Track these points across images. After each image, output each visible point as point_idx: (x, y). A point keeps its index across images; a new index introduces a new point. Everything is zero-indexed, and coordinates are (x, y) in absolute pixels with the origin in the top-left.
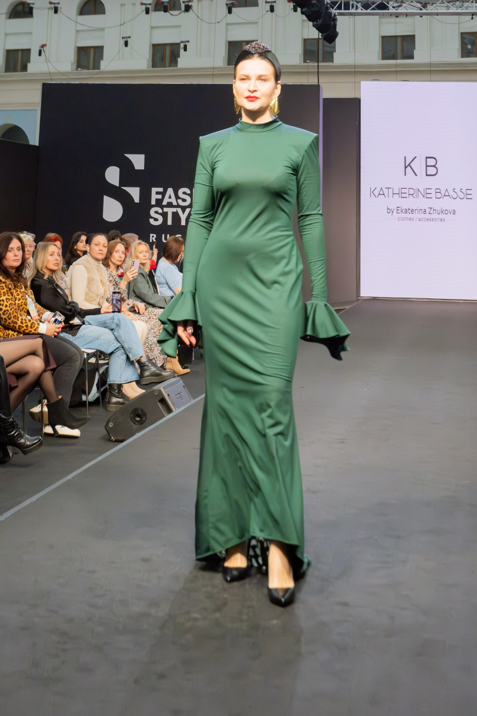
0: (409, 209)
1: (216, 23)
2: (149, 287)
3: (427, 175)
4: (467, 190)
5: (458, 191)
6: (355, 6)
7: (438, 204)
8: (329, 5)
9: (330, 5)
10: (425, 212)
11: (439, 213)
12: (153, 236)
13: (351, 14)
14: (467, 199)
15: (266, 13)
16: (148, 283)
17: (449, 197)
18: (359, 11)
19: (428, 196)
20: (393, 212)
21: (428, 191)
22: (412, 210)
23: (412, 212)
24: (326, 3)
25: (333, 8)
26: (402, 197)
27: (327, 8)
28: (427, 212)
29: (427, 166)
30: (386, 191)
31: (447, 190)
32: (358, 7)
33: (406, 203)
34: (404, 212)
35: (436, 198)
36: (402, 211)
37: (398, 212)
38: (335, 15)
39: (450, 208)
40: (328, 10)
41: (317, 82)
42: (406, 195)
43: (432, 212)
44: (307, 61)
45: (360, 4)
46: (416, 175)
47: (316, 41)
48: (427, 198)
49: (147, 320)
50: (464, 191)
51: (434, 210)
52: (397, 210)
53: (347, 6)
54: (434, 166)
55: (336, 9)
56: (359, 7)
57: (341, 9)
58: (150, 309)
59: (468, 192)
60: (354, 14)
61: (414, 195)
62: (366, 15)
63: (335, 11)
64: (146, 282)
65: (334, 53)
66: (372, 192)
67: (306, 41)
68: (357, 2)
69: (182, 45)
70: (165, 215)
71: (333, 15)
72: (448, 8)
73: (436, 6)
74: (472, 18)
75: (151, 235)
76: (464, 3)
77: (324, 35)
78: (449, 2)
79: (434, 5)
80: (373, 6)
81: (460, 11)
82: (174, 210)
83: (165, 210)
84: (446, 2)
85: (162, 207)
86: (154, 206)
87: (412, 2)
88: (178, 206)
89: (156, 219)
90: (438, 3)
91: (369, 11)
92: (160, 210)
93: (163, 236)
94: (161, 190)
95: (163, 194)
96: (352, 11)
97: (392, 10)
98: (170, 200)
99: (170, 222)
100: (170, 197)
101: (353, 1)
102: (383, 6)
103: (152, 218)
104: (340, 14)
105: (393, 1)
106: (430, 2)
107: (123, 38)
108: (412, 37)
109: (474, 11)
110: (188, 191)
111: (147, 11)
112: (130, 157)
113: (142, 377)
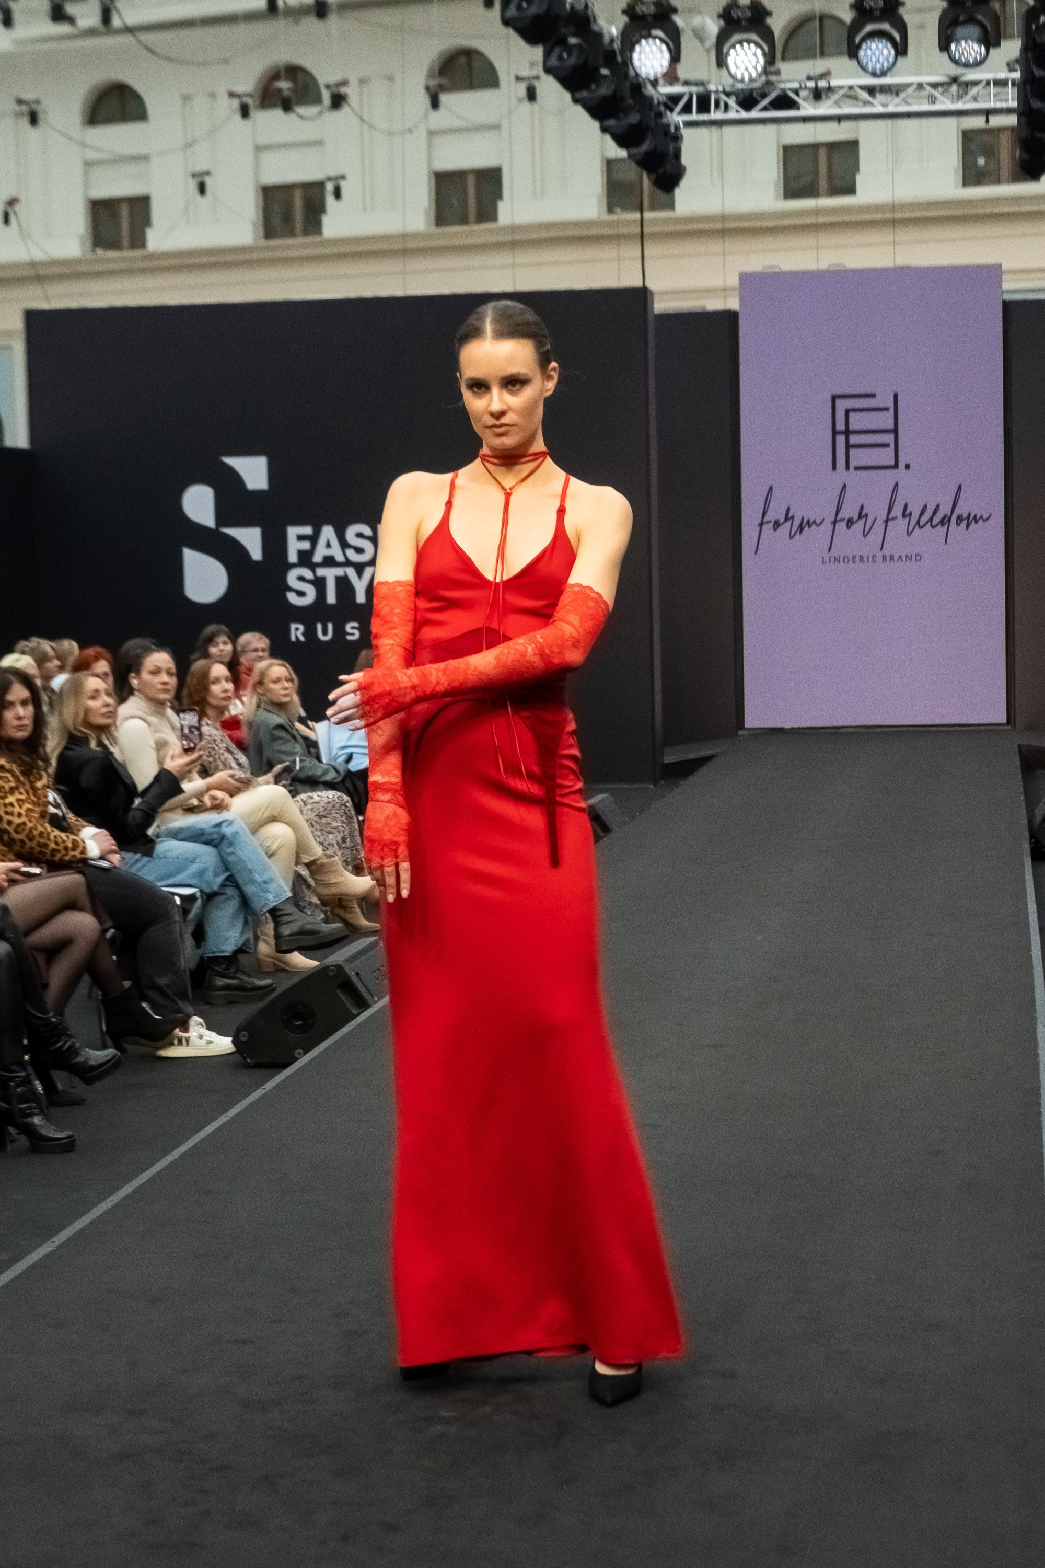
1: (403, 133)
6: (722, 104)
9: (664, 104)
12: (297, 629)
13: (713, 123)
15: (518, 105)
18: (732, 115)
32: (730, 105)
40: (661, 117)
53: (704, 104)
55: (679, 113)
56: (732, 107)
57: (691, 113)
60: (718, 123)
62: (748, 124)
63: (679, 117)
68: (728, 94)
69: (330, 187)
70: (319, 584)
71: (672, 129)
72: (933, 100)
73: (907, 96)
74: (987, 121)
75: (293, 626)
76: (969, 88)
77: (654, 177)
78: (935, 86)
79: (903, 95)
80: (765, 102)
81: (960, 106)
82: (340, 571)
83: (320, 572)
84: (929, 88)
85: (313, 567)
86: (294, 566)
87: (851, 88)
88: (348, 563)
89: (301, 594)
90: (910, 91)
91: (754, 114)
92: (308, 574)
93: (319, 627)
94: (308, 530)
95: (313, 539)
96: (715, 115)
97: (808, 109)
98: (328, 552)
99: (331, 598)
100: (328, 545)
101: (717, 92)
102: (784, 102)
103: (291, 590)
104: (688, 124)
105: (810, 89)
106: (893, 89)
107: (194, 175)
108: (853, 145)
109: (992, 104)
110: (367, 531)
111: (245, 112)
112: (234, 462)
113: (277, 936)
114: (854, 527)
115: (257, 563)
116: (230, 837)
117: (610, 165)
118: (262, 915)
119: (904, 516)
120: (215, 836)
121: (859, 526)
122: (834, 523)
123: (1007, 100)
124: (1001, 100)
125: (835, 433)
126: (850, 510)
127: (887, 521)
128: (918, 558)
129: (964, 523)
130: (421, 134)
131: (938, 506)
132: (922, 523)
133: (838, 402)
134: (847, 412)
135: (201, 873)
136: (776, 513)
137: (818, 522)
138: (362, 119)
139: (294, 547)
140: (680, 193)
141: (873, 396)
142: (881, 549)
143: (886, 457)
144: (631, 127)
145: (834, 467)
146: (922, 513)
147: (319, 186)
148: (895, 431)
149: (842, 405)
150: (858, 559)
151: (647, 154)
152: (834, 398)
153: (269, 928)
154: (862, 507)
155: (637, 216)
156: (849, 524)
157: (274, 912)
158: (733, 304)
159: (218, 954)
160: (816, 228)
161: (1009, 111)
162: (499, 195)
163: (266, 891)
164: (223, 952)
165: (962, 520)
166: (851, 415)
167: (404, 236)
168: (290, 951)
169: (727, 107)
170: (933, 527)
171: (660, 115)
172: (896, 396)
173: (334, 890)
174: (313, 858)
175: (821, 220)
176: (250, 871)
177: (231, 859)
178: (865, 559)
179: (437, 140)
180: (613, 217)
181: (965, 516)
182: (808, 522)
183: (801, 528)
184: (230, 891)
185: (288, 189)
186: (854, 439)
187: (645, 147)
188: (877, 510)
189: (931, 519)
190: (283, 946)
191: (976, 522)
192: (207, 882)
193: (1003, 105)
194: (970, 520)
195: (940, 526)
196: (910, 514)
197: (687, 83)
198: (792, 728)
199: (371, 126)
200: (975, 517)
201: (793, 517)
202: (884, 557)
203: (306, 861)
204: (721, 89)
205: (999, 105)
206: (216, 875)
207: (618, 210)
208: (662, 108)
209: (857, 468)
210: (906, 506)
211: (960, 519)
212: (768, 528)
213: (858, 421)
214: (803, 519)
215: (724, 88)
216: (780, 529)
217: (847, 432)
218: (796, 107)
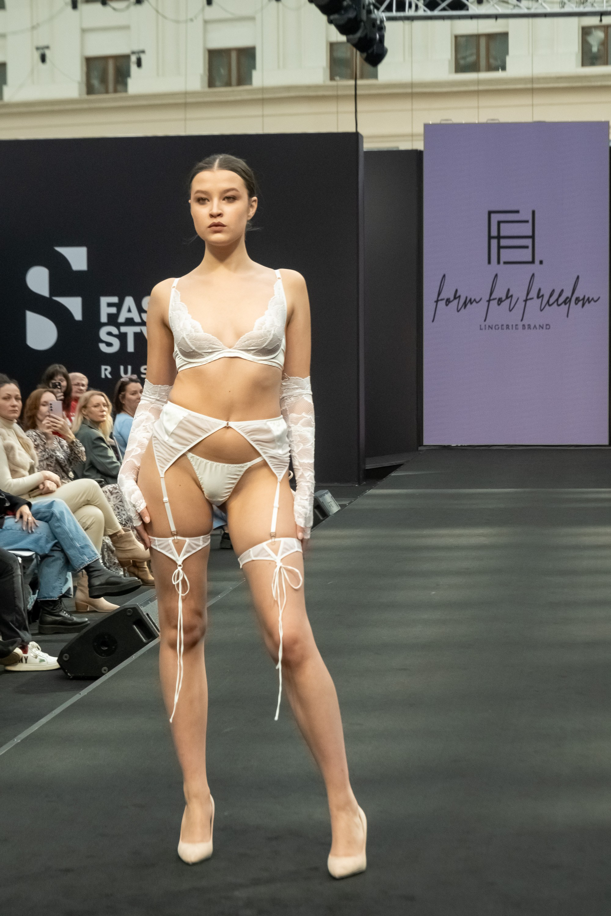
1: (186, 21)
6: (414, 5)
9: (374, 5)
12: (106, 370)
13: (407, 18)
18: (421, 12)
25: (378, 9)
38: (382, 21)
40: (371, 13)
41: (354, 126)
53: (401, 5)
55: (383, 11)
56: (421, 6)
57: (391, 11)
60: (411, 18)
62: (432, 19)
63: (383, 14)
69: (134, 58)
70: (122, 337)
71: (378, 22)
72: (562, 4)
74: (601, 20)
75: (103, 367)
77: (365, 55)
79: (541, 1)
80: (444, 5)
81: (581, 9)
82: (137, 329)
83: (123, 329)
85: (118, 326)
86: (105, 324)
89: (109, 344)
91: (436, 13)
92: (115, 331)
93: (122, 368)
94: (115, 300)
95: (119, 306)
96: (409, 12)
97: (474, 9)
98: (129, 315)
99: (131, 348)
100: (129, 311)
102: (458, 4)
103: (103, 342)
104: (390, 19)
107: (38, 49)
108: (505, 36)
109: (604, 9)
111: (75, 4)
112: (64, 251)
113: (90, 586)
114: (503, 304)
115: (79, 321)
116: (58, 515)
117: (332, 46)
118: (79, 572)
119: (538, 297)
120: (47, 514)
121: (506, 303)
122: (489, 301)
125: (490, 238)
126: (499, 293)
127: (526, 301)
128: (548, 327)
129: (581, 303)
130: (199, 23)
131: (562, 291)
132: (551, 302)
133: (493, 215)
134: (499, 223)
135: (37, 541)
136: (448, 293)
137: (477, 300)
138: (157, 11)
139: (105, 312)
140: (382, 67)
141: (517, 212)
142: (522, 320)
143: (526, 255)
144: (350, 20)
145: (489, 262)
146: (551, 296)
147: (127, 57)
148: (533, 237)
149: (495, 218)
150: (505, 327)
151: (360, 39)
152: (490, 213)
153: (85, 581)
154: (509, 290)
155: (352, 82)
156: (499, 302)
157: (88, 569)
158: (419, 145)
159: (48, 599)
160: (478, 93)
162: (253, 66)
163: (83, 554)
164: (51, 597)
165: (579, 301)
166: (502, 225)
167: (186, 94)
168: (99, 597)
169: (417, 7)
170: (559, 305)
171: (369, 12)
172: (533, 212)
173: (129, 555)
174: (115, 532)
175: (481, 88)
176: (72, 539)
177: (58, 530)
178: (510, 327)
179: (210, 27)
180: (334, 83)
181: (581, 297)
182: (470, 300)
183: (465, 305)
184: (57, 554)
185: (105, 59)
186: (503, 242)
187: (359, 34)
188: (519, 293)
189: (557, 300)
190: (95, 592)
191: (589, 302)
192: (41, 547)
194: (585, 301)
195: (563, 304)
196: (543, 296)
198: (457, 446)
199: (164, 17)
200: (588, 298)
201: (459, 297)
202: (524, 325)
203: (111, 534)
205: (609, 9)
206: (47, 542)
207: (337, 78)
208: (372, 7)
209: (505, 263)
210: (540, 290)
211: (578, 300)
212: (442, 304)
213: (506, 230)
214: (467, 298)
216: (450, 305)
217: (499, 237)
218: (466, 8)
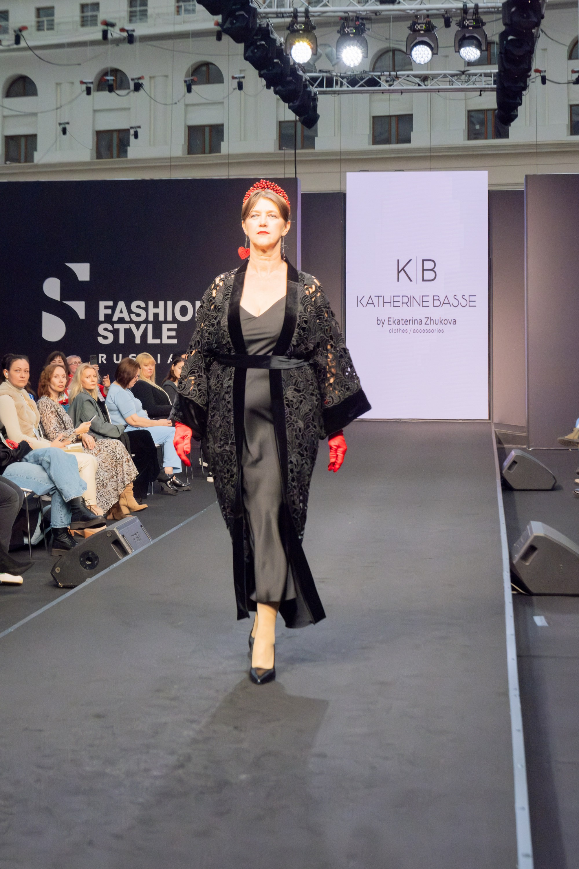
0: (402, 320)
1: (172, 104)
2: (99, 416)
3: (423, 280)
4: (469, 296)
5: (459, 297)
6: (339, 82)
7: (436, 313)
8: (307, 82)
9: (309, 81)
10: (421, 322)
11: (437, 323)
12: (102, 357)
13: (334, 92)
14: (469, 306)
15: (233, 92)
16: (97, 411)
17: (449, 305)
18: (344, 88)
19: (425, 304)
20: (383, 324)
21: (425, 299)
22: (406, 321)
23: (406, 323)
24: (304, 80)
25: (313, 85)
26: (394, 306)
27: (306, 86)
28: (424, 322)
29: (423, 270)
30: (375, 300)
31: (446, 297)
32: (343, 83)
33: (400, 313)
34: (396, 323)
35: (434, 306)
36: (394, 322)
37: (390, 323)
38: (315, 94)
39: (450, 318)
40: (307, 87)
41: (294, 172)
42: (400, 304)
43: (429, 322)
44: (283, 148)
45: (345, 80)
46: (411, 281)
47: (293, 124)
48: (423, 306)
49: (97, 453)
50: (467, 297)
51: (431, 320)
52: (388, 321)
53: (330, 82)
54: (432, 270)
55: (316, 87)
56: (345, 84)
57: (323, 87)
58: (100, 440)
59: (472, 299)
60: (338, 92)
61: (409, 304)
62: (353, 93)
63: (316, 89)
64: (95, 410)
65: (316, 138)
66: (359, 301)
67: (281, 124)
68: (343, 78)
69: (132, 132)
70: (116, 332)
71: (312, 93)
72: (451, 83)
73: (437, 81)
74: (481, 95)
75: (100, 355)
76: (471, 77)
77: (303, 119)
78: (453, 76)
79: (435, 80)
80: (362, 82)
81: (465, 86)
82: (127, 326)
83: (116, 326)
84: (449, 76)
85: (113, 323)
86: (102, 322)
87: (408, 76)
88: (131, 322)
89: (105, 338)
90: (439, 78)
91: (356, 88)
92: (110, 327)
93: (115, 356)
94: (110, 303)
95: (113, 308)
96: (336, 88)
97: (385, 86)
98: (121, 316)
99: (122, 341)
100: (121, 312)
101: (337, 76)
102: (373, 82)
103: (100, 335)
104: (321, 93)
105: (386, 76)
106: (430, 76)
107: (60, 124)
108: (410, 118)
109: (483, 86)
110: (143, 305)
111: (89, 91)
112: (73, 266)
115: (82, 320)
123: (491, 84)
124: (488, 84)
130: (181, 105)
138: (150, 97)
139: (102, 312)
144: (290, 92)
147: (127, 131)
151: (298, 106)
155: (293, 151)
161: (492, 90)
162: (222, 138)
167: (171, 159)
169: (341, 85)
175: (393, 155)
179: (189, 109)
180: (282, 152)
185: (110, 132)
187: (297, 102)
193: (489, 86)
197: (321, 71)
199: (155, 101)
204: (339, 74)
205: (487, 86)
207: (285, 148)
215: (340, 74)
218: (379, 85)
